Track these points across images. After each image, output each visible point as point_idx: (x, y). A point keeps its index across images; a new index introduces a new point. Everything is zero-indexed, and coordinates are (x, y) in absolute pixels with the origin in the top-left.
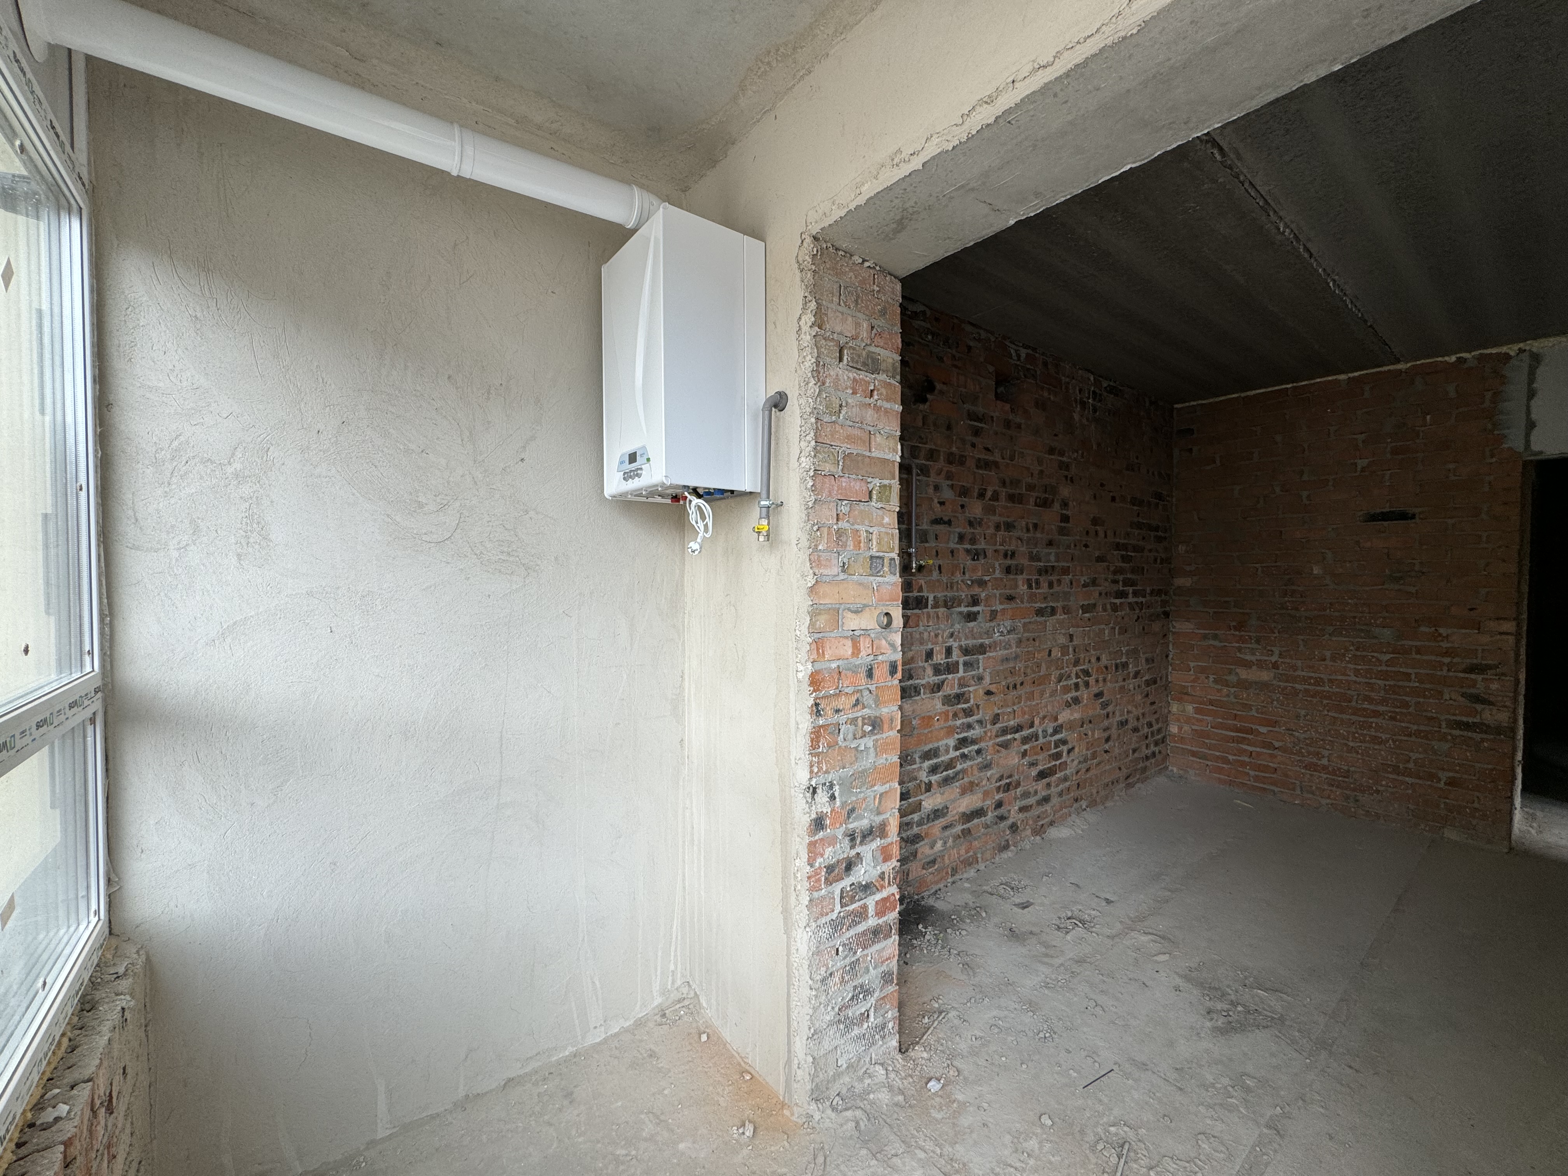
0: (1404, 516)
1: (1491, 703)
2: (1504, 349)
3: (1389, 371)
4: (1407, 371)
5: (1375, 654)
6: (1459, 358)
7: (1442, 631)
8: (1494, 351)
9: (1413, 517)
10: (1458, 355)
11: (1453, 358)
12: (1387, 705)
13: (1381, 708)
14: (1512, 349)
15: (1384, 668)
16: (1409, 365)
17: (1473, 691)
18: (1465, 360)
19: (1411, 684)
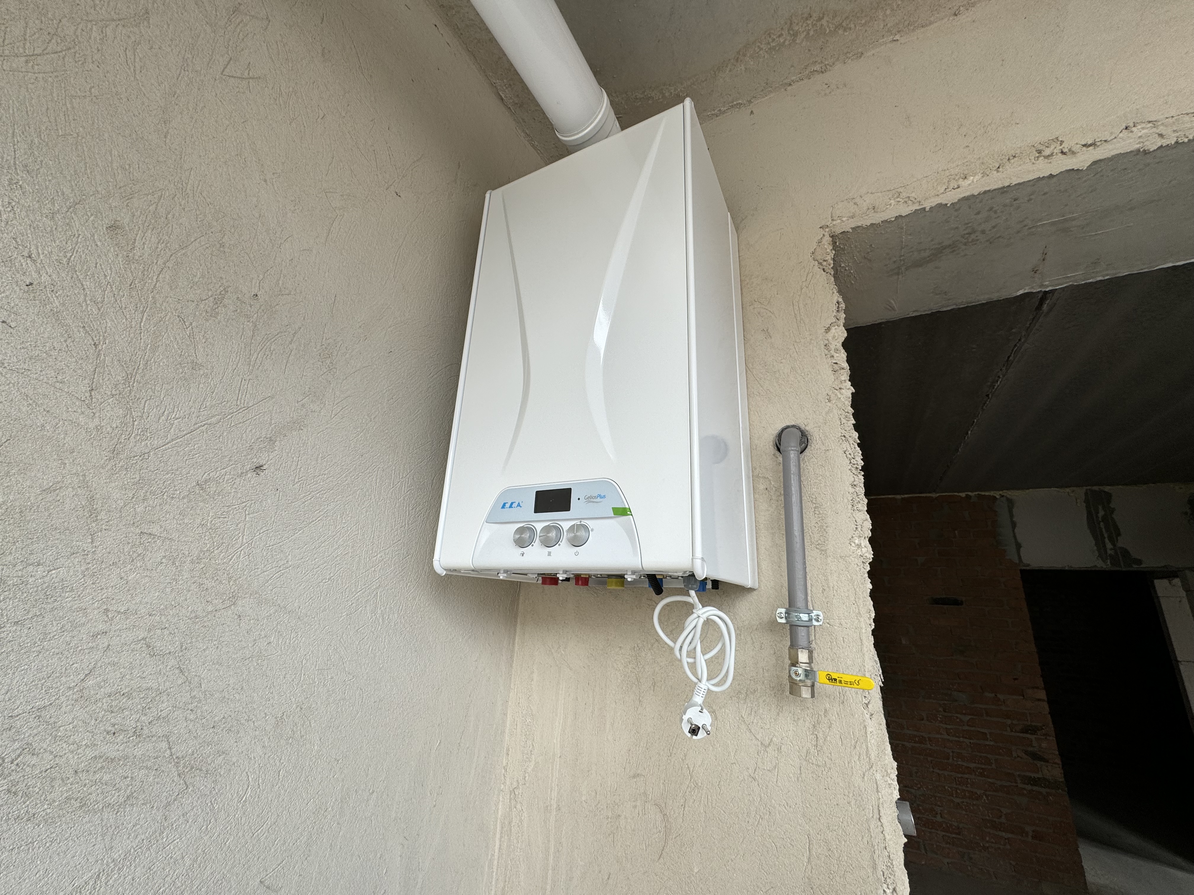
0: (956, 603)
1: (1046, 761)
2: (992, 493)
3: (926, 497)
4: (936, 498)
5: (959, 716)
6: (967, 495)
7: (1001, 697)
8: (987, 494)
9: (961, 603)
10: (966, 493)
11: (963, 495)
12: (975, 763)
13: (972, 765)
14: (997, 494)
15: (966, 728)
16: (938, 495)
17: (1030, 749)
18: (970, 497)
19: (988, 743)
